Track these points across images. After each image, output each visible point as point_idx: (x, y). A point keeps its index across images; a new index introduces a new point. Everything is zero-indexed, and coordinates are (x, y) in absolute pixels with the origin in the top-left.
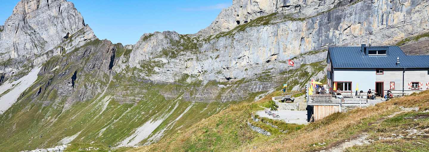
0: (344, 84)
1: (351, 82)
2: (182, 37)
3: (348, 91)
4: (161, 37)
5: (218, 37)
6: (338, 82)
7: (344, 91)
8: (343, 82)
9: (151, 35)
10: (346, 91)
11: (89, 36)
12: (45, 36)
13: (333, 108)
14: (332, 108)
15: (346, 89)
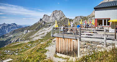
0: (103, 21)
1: (110, 18)
2: (84, 17)
3: (107, 26)
4: (79, 17)
5: (92, 17)
6: (98, 19)
7: (103, 25)
8: (102, 19)
9: (77, 17)
10: (105, 26)
11: (65, 17)
12: (57, 18)
13: (72, 42)
14: (70, 41)
15: (105, 24)
